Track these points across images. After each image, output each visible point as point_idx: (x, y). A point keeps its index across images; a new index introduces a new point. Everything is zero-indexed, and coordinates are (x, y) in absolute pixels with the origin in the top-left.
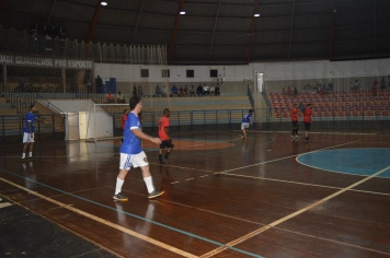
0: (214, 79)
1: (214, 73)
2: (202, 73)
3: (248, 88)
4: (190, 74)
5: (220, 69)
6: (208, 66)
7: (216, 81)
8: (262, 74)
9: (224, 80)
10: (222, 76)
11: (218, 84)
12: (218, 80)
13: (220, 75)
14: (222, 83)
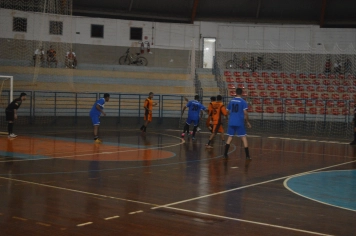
0: (136, 44)
1: (136, 34)
2: (117, 32)
4: (97, 32)
5: (146, 27)
6: (127, 21)
7: (139, 46)
8: (213, 41)
9: (151, 47)
10: (149, 40)
11: (142, 51)
12: (142, 45)
13: (146, 38)
14: (148, 50)
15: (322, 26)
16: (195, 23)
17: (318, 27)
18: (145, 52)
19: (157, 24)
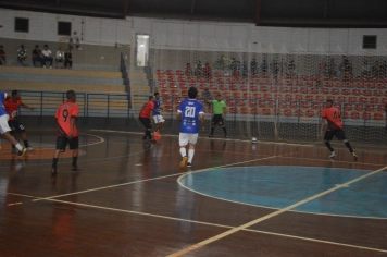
0: (64, 39)
1: (64, 29)
2: (43, 27)
3: (122, 57)
5: (76, 22)
6: (55, 15)
7: (68, 41)
8: (146, 37)
9: (81, 42)
10: (79, 35)
11: (71, 47)
12: (71, 40)
13: (75, 33)
14: (78, 46)
15: (259, 24)
16: (128, 18)
17: (253, 26)
18: (75, 48)
19: (87, 19)
